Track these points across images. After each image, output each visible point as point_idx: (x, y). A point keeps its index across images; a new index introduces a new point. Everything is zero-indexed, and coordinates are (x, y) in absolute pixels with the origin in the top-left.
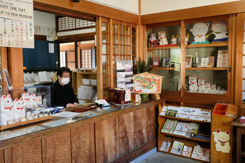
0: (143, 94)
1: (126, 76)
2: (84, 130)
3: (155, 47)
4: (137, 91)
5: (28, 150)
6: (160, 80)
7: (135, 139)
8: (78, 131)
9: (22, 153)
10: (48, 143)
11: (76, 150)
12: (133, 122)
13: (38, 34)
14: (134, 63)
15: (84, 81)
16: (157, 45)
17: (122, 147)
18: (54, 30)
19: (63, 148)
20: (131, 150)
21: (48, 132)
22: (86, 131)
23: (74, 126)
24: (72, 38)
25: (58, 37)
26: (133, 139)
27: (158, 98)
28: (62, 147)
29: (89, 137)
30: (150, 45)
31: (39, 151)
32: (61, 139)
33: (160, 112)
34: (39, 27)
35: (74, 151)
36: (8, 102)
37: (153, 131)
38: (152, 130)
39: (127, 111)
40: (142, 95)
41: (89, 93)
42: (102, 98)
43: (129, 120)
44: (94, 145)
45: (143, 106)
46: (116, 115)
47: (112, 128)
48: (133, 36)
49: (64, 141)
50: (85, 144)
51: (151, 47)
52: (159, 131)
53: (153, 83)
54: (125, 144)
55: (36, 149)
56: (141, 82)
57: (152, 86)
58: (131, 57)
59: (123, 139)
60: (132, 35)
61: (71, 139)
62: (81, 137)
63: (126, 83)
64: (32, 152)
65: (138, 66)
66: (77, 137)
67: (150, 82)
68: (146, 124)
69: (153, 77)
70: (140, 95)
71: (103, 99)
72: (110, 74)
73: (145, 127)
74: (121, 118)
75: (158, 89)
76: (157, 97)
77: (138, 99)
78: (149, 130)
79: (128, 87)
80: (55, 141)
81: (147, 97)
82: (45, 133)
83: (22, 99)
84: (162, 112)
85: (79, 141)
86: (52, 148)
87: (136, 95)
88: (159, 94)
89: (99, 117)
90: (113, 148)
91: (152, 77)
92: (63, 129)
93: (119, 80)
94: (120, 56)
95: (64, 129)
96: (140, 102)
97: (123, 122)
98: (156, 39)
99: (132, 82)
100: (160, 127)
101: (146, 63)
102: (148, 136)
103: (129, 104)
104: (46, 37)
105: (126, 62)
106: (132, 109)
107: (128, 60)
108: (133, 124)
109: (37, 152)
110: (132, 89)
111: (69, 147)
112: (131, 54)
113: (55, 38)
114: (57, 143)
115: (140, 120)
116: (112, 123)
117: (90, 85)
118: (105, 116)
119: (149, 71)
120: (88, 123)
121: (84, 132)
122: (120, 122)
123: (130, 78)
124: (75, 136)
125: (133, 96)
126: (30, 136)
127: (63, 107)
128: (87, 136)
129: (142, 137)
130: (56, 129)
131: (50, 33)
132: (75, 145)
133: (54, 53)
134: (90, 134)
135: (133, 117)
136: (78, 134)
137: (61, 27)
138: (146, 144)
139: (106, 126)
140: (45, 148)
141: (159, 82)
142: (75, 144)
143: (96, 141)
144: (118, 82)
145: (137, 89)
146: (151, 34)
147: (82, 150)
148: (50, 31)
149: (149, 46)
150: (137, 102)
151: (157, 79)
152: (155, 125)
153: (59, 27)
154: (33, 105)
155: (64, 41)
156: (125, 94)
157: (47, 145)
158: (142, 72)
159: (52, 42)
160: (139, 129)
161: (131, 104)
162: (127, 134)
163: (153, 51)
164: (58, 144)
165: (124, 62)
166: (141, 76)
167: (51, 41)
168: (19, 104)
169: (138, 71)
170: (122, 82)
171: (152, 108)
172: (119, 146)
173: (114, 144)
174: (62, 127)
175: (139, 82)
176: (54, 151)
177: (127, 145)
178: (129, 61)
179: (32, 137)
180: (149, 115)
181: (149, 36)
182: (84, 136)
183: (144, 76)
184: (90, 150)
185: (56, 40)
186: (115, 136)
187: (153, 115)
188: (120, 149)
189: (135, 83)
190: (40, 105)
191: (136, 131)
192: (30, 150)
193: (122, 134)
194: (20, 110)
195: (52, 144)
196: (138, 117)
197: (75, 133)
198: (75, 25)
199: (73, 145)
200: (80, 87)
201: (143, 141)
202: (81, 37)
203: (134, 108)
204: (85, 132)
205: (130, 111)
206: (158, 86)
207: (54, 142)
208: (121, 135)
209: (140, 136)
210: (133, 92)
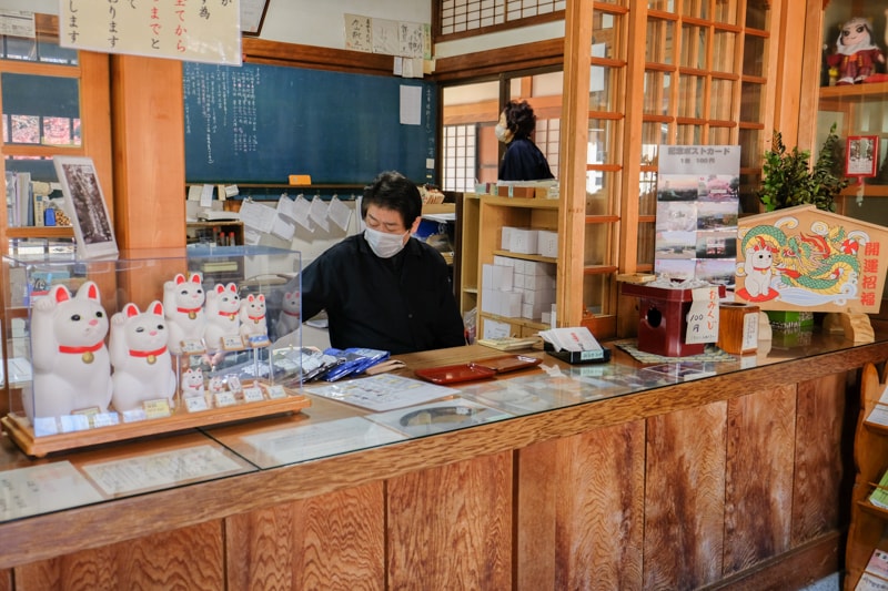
0: (784, 312)
1: (705, 223)
2: (462, 478)
3: (860, 82)
4: (753, 293)
5: (150, 571)
6: (878, 245)
7: (731, 532)
8: (425, 485)
9: (115, 581)
10: (263, 537)
11: (412, 577)
12: (721, 451)
13: (360, 50)
14: (744, 163)
15: (509, 235)
16: (873, 72)
17: (657, 566)
18: (423, 32)
19: (339, 565)
20: (705, 583)
21: (252, 489)
22: (468, 483)
23: (399, 464)
24: (491, 62)
25: (437, 61)
26: (720, 533)
27: (863, 335)
28: (335, 559)
29: (484, 514)
30: (838, 77)
31: (210, 577)
32: (335, 517)
33: (867, 405)
34: (368, 22)
35: (401, 579)
36: (76, 318)
37: (826, 492)
38: (821, 489)
39: (691, 393)
40: (776, 318)
41: (527, 292)
42: (580, 319)
43: (704, 437)
44: (509, 554)
45: (779, 375)
46: (635, 413)
47: (611, 472)
48: (752, 31)
49: (347, 530)
50: (461, 547)
51: (838, 84)
52: (856, 499)
53: (838, 259)
54: (673, 554)
55: (192, 569)
56: (775, 251)
57: (833, 277)
58: (736, 131)
59: (667, 531)
60: (747, 25)
61: (390, 521)
62: (441, 513)
63: (702, 255)
64: (171, 578)
65: (764, 176)
66: (419, 513)
67: (827, 256)
68: (791, 461)
69: (841, 232)
70: (770, 313)
71: (582, 325)
72: (624, 210)
73: (785, 472)
74: (660, 425)
75: (867, 291)
76: (855, 329)
77: (757, 333)
78: (803, 488)
79: (709, 275)
80: (297, 529)
81: (803, 328)
82: (234, 493)
83: (158, 310)
84: (878, 406)
85: (428, 529)
86: (284, 561)
87: (749, 318)
88: (871, 316)
89: (540, 423)
90: (609, 570)
91: (837, 230)
92: (335, 477)
93: (667, 236)
94: (679, 124)
95: (340, 477)
96: (768, 347)
97: (670, 446)
98: (872, 43)
99: (730, 250)
100: (861, 480)
101: (812, 162)
102: (797, 517)
103: (708, 357)
104: (390, 59)
105: (705, 156)
106: (723, 384)
107: (717, 143)
108: (722, 460)
109: (198, 582)
110: (727, 284)
111: (377, 564)
112: (737, 118)
113: (425, 66)
114: (311, 539)
115: (761, 440)
116: (611, 450)
117: (534, 258)
118: (572, 415)
119: (827, 199)
120: (473, 448)
121: (460, 488)
122: (653, 445)
123: (722, 229)
124: (408, 505)
125: (732, 321)
126: (146, 509)
127: (385, 353)
128: (472, 509)
129: (767, 522)
130: (296, 473)
131: (406, 44)
132: (407, 553)
133: (419, 123)
134: (488, 499)
135: (722, 425)
136: (424, 495)
137: (450, 21)
138: (788, 556)
139: (576, 465)
140: (242, 565)
141: (872, 257)
142: (408, 546)
143: (522, 534)
144: (663, 246)
145: (756, 284)
146: (843, 23)
147: (446, 574)
148: (408, 36)
149: (832, 80)
150: (752, 353)
151: (862, 243)
152: (840, 467)
153: (445, 22)
154: (222, 340)
155: (461, 75)
156: (687, 306)
157: (254, 545)
158: (783, 202)
159: (414, 81)
160: (751, 484)
161: (718, 357)
162: (689, 508)
163: (852, 105)
164: (317, 543)
165: (696, 152)
166: (778, 225)
167: (411, 76)
168: (140, 331)
169: (766, 199)
170: (679, 250)
171: (828, 386)
172: (641, 562)
173: (618, 550)
174: (330, 464)
175: (765, 253)
176: (293, 578)
177: (682, 559)
178: (722, 148)
179: (158, 511)
180: (810, 414)
181: (835, 34)
182: (459, 506)
183: (793, 223)
184: (489, 577)
185: (429, 73)
186: (624, 511)
187: (832, 419)
188: (649, 575)
189: (748, 256)
190: (257, 339)
191: (738, 493)
192: (159, 568)
193: (664, 502)
194: (145, 359)
195: (283, 541)
196: (751, 423)
197: (412, 491)
198: (506, 8)
199: (400, 554)
200: (492, 263)
201: (767, 543)
202: (526, 56)
203: (732, 383)
204: (465, 492)
205: (709, 397)
206: (869, 274)
207: (291, 534)
208: (653, 510)
209: (753, 516)
210: (730, 298)
